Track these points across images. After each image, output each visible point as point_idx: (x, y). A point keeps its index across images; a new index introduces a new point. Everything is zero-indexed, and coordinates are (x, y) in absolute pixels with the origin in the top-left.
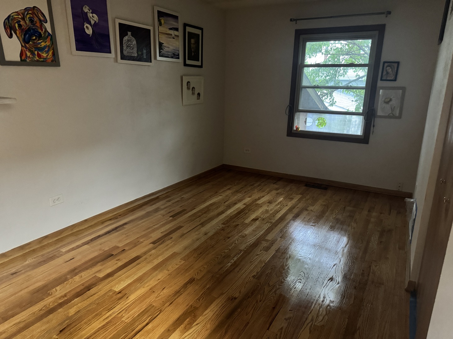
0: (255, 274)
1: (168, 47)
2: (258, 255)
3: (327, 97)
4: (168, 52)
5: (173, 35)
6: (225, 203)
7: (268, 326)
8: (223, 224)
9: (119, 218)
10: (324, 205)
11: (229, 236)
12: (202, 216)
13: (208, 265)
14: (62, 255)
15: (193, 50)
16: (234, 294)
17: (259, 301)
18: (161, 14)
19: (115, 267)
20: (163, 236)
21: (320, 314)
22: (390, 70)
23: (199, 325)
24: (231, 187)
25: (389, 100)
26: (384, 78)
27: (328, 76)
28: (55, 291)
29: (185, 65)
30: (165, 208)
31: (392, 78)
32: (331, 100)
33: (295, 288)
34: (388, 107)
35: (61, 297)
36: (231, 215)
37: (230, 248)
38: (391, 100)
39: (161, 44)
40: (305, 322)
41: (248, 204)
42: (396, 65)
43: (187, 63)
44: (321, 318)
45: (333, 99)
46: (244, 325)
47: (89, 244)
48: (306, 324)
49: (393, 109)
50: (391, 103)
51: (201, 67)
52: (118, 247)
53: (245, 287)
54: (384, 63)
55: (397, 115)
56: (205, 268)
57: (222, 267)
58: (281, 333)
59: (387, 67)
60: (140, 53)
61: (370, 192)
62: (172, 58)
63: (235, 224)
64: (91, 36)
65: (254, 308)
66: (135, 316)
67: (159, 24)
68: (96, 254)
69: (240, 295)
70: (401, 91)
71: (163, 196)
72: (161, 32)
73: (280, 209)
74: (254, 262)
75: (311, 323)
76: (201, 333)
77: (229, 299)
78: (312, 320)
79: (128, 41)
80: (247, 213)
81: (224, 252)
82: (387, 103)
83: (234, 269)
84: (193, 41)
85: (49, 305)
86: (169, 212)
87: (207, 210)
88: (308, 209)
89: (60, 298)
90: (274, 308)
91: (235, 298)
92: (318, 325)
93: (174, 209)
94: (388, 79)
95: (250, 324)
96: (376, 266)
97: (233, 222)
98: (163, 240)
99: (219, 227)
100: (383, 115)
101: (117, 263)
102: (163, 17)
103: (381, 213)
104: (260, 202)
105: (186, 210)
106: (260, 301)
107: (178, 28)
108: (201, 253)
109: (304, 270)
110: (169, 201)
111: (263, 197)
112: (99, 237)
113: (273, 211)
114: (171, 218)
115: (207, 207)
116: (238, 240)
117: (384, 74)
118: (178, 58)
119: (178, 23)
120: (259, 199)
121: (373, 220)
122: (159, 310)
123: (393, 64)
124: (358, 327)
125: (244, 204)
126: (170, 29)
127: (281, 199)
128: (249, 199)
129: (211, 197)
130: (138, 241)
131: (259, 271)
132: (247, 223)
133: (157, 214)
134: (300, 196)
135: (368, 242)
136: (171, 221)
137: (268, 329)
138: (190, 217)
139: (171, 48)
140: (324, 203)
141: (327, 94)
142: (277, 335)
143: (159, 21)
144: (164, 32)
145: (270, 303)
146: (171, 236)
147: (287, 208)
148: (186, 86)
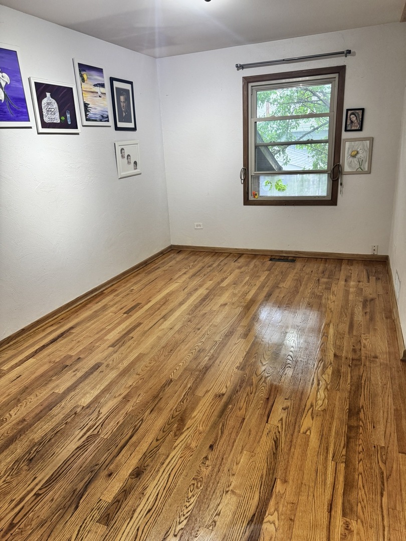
0: (238, 365)
1: (95, 109)
2: (236, 344)
3: (280, 154)
4: (95, 114)
5: (99, 93)
6: (184, 290)
7: (266, 419)
8: (189, 314)
9: (62, 322)
10: (296, 280)
11: (199, 326)
12: (161, 309)
13: (183, 362)
14: (5, 374)
15: (123, 110)
16: (221, 389)
17: (249, 393)
18: (83, 68)
19: (74, 379)
20: (122, 337)
21: (318, 398)
22: (353, 118)
23: (189, 430)
24: (187, 271)
25: (356, 152)
26: (349, 128)
27: (278, 129)
28: (10, 416)
29: (117, 128)
30: (115, 304)
31: (358, 127)
32: (284, 158)
33: (286, 374)
34: (355, 160)
35: (19, 422)
36: (195, 303)
37: (203, 340)
38: (358, 153)
39: (86, 105)
40: (304, 409)
41: (210, 288)
42: (360, 112)
43: (118, 126)
44: (320, 402)
45: (287, 157)
46: (240, 422)
47: (35, 356)
48: (306, 411)
49: (361, 163)
50: (358, 156)
51: (134, 129)
52: (71, 357)
53: (230, 380)
54: (348, 110)
55: (366, 169)
56: (180, 365)
57: (200, 363)
58: (282, 424)
59: (351, 115)
60: (63, 118)
61: (342, 259)
62: (101, 121)
63: (201, 313)
64: (3, 101)
65: (246, 402)
66: (114, 430)
67: (82, 80)
68: (46, 367)
69: (228, 390)
70: (368, 142)
71: (107, 290)
72: (85, 90)
73: (248, 290)
74: (233, 352)
75: (312, 409)
76: (194, 437)
77: (216, 396)
78: (312, 406)
79: (48, 104)
80: (212, 299)
81: (197, 346)
82: (354, 156)
83: (214, 362)
84: (122, 98)
85: (7, 433)
86: (121, 309)
87: (165, 301)
88: (279, 286)
89: (18, 424)
90: (268, 399)
91: (223, 395)
92: (319, 409)
93: (125, 304)
94: (353, 128)
95: (246, 420)
96: (366, 339)
97: (199, 311)
98: (123, 341)
99: (185, 318)
100: (350, 171)
101: (75, 375)
102: (85, 71)
103: (359, 282)
104: (224, 284)
105: (140, 304)
106: (251, 394)
107: (104, 84)
108: (171, 350)
109: (291, 353)
110: (117, 295)
111: (226, 278)
112: (44, 347)
113: (241, 293)
114: (125, 315)
115: (164, 297)
116: (210, 331)
117: (348, 123)
118: (108, 121)
119: (103, 77)
120: (222, 281)
121: (352, 290)
122: (140, 419)
123: (357, 111)
124: (361, 406)
125: (207, 289)
126: (95, 85)
127: (248, 278)
128: (211, 282)
129: (166, 285)
130: (94, 347)
131: (241, 361)
132: (215, 309)
133: (107, 313)
134: (267, 273)
135: (352, 314)
136: (127, 318)
137: (267, 422)
138: (147, 311)
139: (99, 109)
140: (295, 278)
141: (279, 151)
142: (278, 427)
143: (81, 76)
144: (88, 90)
145: (262, 394)
146: (131, 335)
147: (256, 288)
148: (120, 155)
